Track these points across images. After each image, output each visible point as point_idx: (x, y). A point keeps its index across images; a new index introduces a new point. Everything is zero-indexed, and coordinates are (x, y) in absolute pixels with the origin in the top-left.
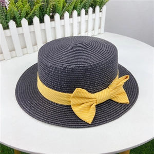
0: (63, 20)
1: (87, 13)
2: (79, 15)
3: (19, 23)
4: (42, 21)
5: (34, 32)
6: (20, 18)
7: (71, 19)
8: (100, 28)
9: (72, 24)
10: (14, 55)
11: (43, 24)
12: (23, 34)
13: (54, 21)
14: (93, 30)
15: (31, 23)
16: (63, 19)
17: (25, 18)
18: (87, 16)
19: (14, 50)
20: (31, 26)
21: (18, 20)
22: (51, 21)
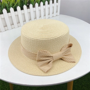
3: (8, 10)
4: (22, 9)
5: (18, 15)
6: (9, 7)
7: (40, 7)
8: (57, 12)
9: (40, 10)
10: (7, 29)
11: (23, 11)
12: (11, 17)
13: (29, 8)
14: (53, 13)
15: (15, 10)
16: (35, 7)
17: (12, 7)
19: (7, 26)
20: (16, 12)
21: (8, 9)
22: (27, 8)
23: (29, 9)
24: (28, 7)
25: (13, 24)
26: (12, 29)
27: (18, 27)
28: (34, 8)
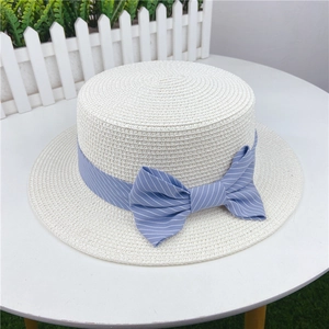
23: (96, 35)
24: (93, 26)
25: (37, 92)
26: (33, 108)
27: (56, 101)
28: (117, 31)
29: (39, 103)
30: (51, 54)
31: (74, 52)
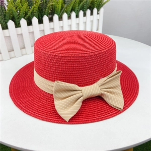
0: (61, 21)
1: (85, 15)
2: (77, 16)
18: (85, 17)
29: (25, 53)
30: (32, 31)
31: (42, 30)
